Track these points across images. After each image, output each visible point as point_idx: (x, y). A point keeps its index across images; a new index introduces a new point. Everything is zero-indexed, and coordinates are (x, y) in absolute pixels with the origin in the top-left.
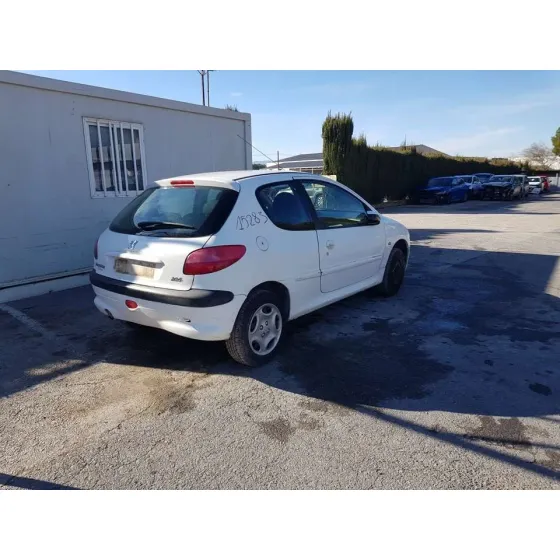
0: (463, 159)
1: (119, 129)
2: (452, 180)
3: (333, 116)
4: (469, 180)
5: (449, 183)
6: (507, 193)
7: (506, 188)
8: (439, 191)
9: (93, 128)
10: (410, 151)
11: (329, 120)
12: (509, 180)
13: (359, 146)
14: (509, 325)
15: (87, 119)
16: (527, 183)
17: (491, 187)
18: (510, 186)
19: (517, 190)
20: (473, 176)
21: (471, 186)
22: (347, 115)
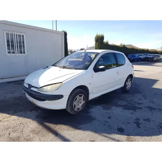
0: (140, 49)
1: (17, 35)
2: (135, 55)
3: (98, 35)
4: (141, 55)
5: (134, 56)
6: (152, 60)
7: (152, 58)
8: (131, 58)
9: (7, 34)
10: (123, 46)
11: (97, 36)
12: (153, 56)
13: (106, 44)
14: (126, 103)
15: (5, 31)
16: (159, 57)
17: (147, 57)
18: (153, 57)
19: (155, 59)
20: (142, 54)
21: (142, 57)
22: (102, 34)
